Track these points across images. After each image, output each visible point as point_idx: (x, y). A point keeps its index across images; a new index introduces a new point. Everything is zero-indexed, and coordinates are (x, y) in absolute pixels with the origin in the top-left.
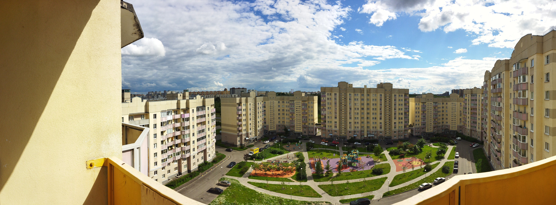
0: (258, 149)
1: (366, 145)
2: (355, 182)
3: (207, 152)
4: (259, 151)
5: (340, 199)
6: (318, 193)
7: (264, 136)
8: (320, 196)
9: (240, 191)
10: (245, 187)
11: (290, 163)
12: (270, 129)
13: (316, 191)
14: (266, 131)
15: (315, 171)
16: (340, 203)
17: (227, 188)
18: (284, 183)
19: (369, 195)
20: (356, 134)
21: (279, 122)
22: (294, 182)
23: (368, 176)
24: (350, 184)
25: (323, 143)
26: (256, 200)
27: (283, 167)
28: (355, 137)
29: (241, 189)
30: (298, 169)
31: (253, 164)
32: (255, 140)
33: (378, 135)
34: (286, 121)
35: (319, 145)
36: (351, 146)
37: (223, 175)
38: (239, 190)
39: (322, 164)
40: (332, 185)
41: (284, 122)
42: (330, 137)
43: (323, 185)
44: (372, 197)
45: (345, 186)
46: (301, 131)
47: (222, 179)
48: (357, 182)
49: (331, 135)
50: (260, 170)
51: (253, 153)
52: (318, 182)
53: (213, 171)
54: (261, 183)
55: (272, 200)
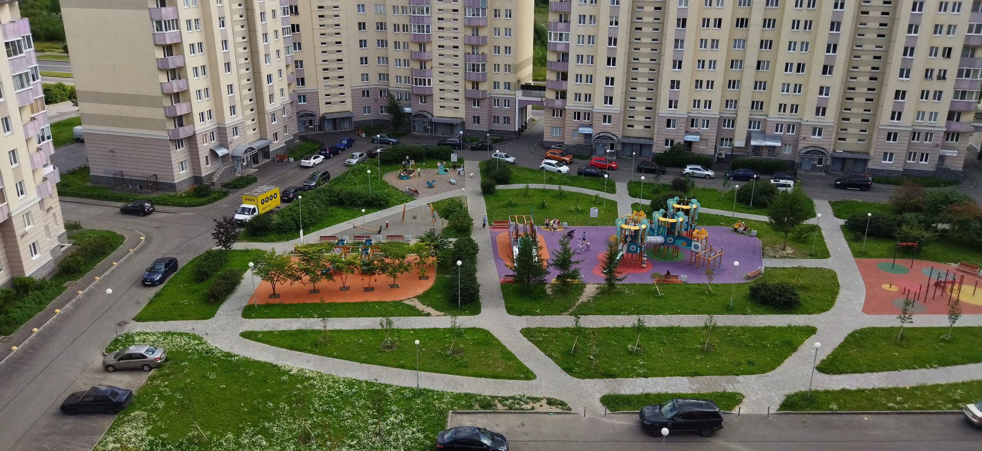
0: (276, 190)
1: (737, 178)
2: (672, 328)
3: (18, 233)
4: (283, 201)
5: (605, 392)
6: (522, 360)
7: (301, 138)
8: (528, 375)
9: (213, 376)
10: (232, 357)
11: (413, 242)
12: (324, 109)
13: (514, 351)
14: (307, 115)
15: (511, 273)
16: (601, 409)
17: (152, 379)
18: (389, 323)
19: (721, 390)
20: (697, 133)
21: (365, 77)
22: (428, 315)
23: (729, 310)
24: (648, 331)
25: (549, 164)
26: (282, 405)
27: (387, 261)
28: (689, 144)
29: (213, 369)
30: (444, 266)
31: (257, 257)
32: (260, 156)
33: (802, 145)
34: (394, 71)
35: (533, 171)
36: (667, 179)
37: (121, 324)
38: (204, 377)
39: (541, 248)
40: (578, 331)
41: (384, 77)
42: (580, 140)
43: (539, 330)
44: (734, 399)
45: (630, 340)
46: (461, 114)
47: (116, 341)
48: (678, 328)
49: (587, 130)
50: (290, 276)
51: (254, 210)
52: (523, 317)
53: (66, 317)
54: (300, 332)
55: (345, 398)
